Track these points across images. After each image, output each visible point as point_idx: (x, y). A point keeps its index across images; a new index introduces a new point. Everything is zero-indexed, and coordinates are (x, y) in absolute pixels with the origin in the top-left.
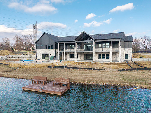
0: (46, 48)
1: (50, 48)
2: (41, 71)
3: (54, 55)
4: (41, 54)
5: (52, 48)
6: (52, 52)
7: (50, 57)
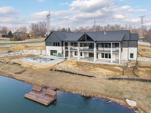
0: (54, 45)
1: (58, 45)
2: (43, 75)
3: (61, 52)
4: (50, 51)
5: (59, 46)
6: (59, 49)
7: (57, 54)
